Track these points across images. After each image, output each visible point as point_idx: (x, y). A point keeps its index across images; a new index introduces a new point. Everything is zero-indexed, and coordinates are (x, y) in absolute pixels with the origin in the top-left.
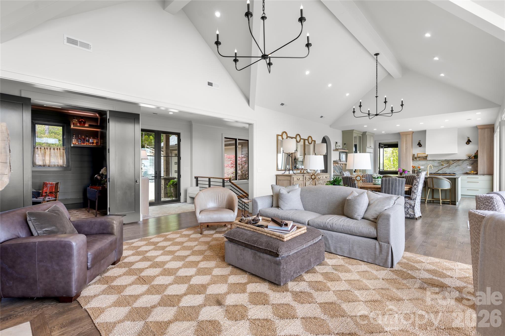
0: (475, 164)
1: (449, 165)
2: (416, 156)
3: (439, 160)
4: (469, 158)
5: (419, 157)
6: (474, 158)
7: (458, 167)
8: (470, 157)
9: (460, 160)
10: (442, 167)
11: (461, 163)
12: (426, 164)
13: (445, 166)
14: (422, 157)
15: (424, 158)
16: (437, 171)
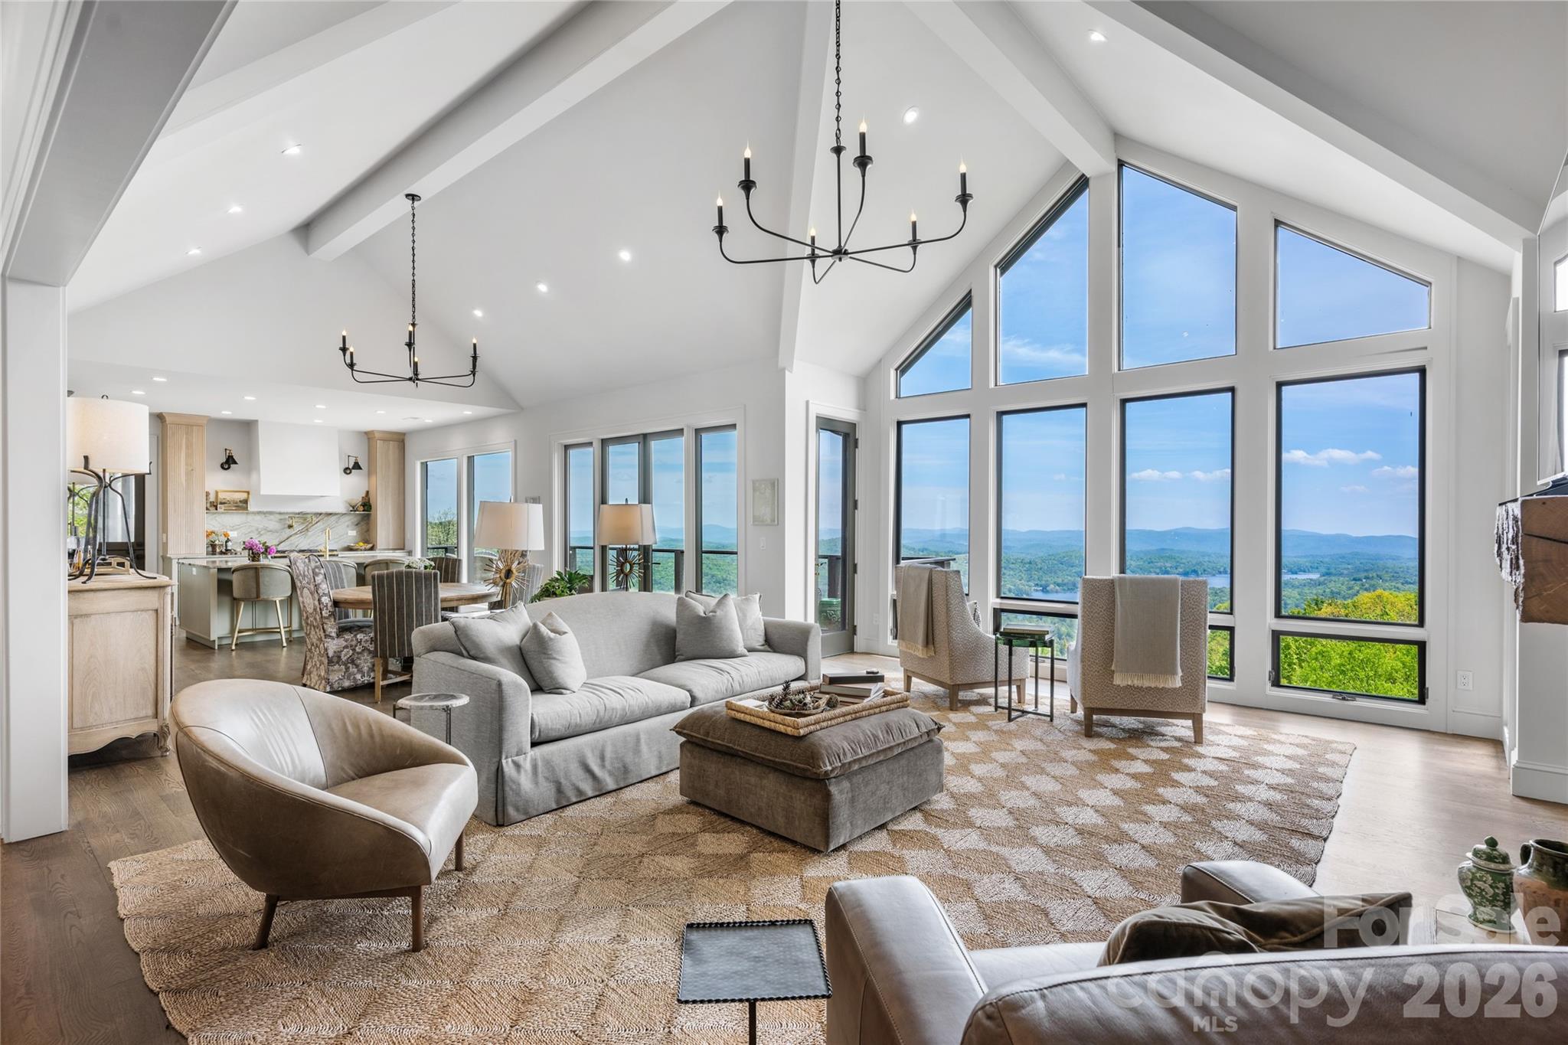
0: (362, 523)
1: (307, 526)
2: (213, 498)
3: (283, 513)
4: (351, 509)
6: (363, 511)
7: (326, 532)
8: (353, 507)
9: (331, 514)
10: (288, 532)
11: (334, 522)
12: (245, 524)
13: (298, 530)
14: (232, 503)
15: (239, 504)
16: (277, 544)
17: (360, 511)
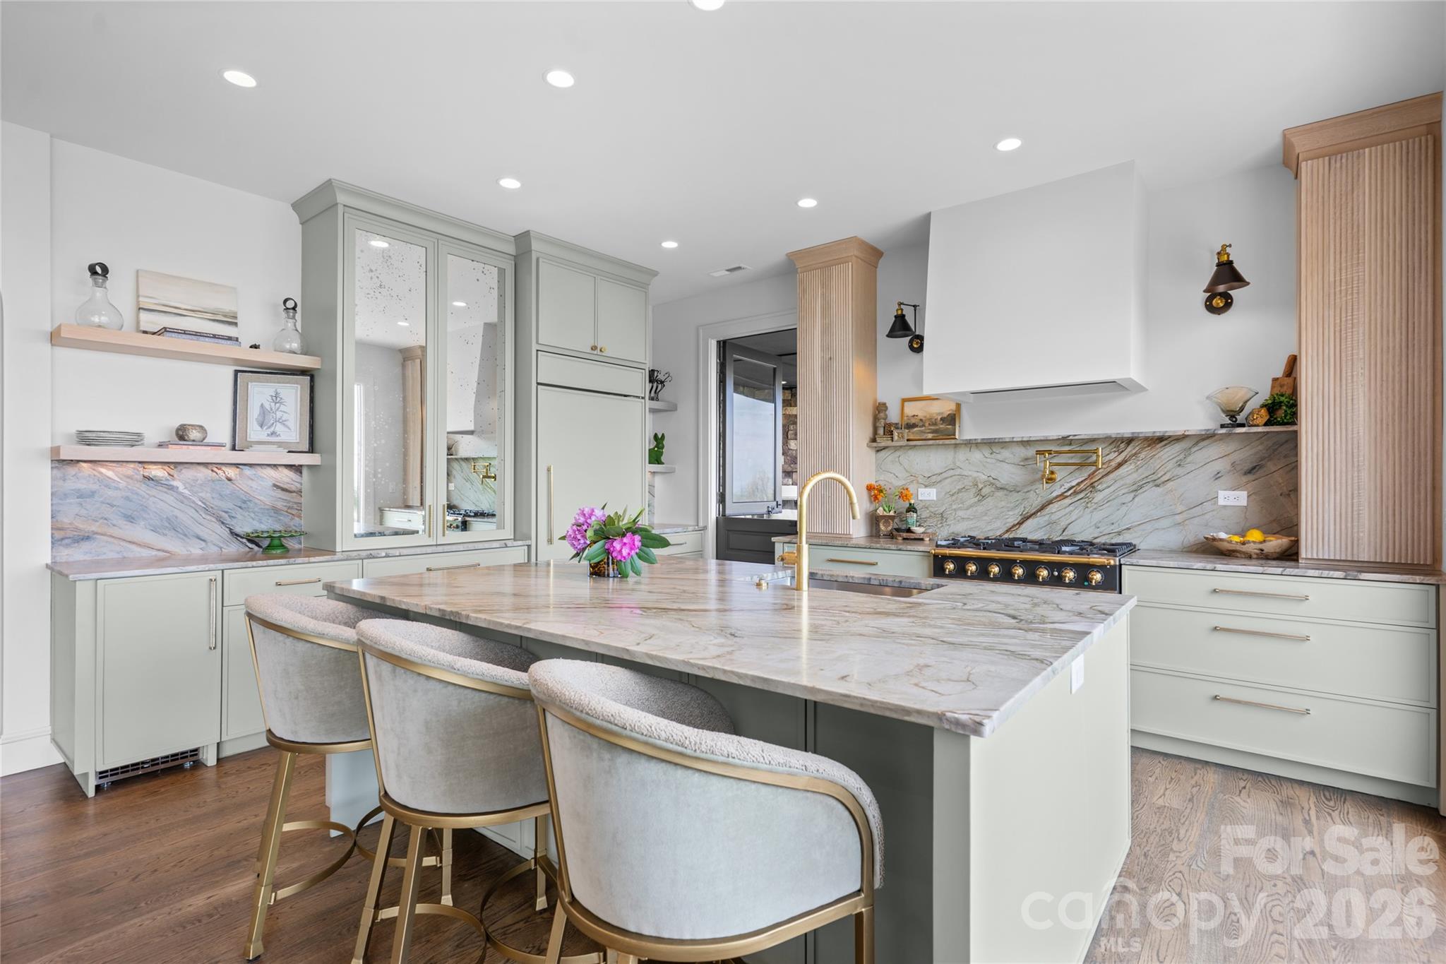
0: (1271, 466)
1: (1091, 476)
2: (893, 416)
3: (1026, 443)
4: (1227, 421)
5: (913, 421)
6: (1269, 425)
7: (1151, 493)
8: (1232, 415)
9: (1164, 440)
10: (1044, 492)
11: (1170, 465)
12: (951, 473)
13: (1067, 486)
14: (927, 424)
15: (941, 426)
16: (1016, 522)
17: (1258, 426)
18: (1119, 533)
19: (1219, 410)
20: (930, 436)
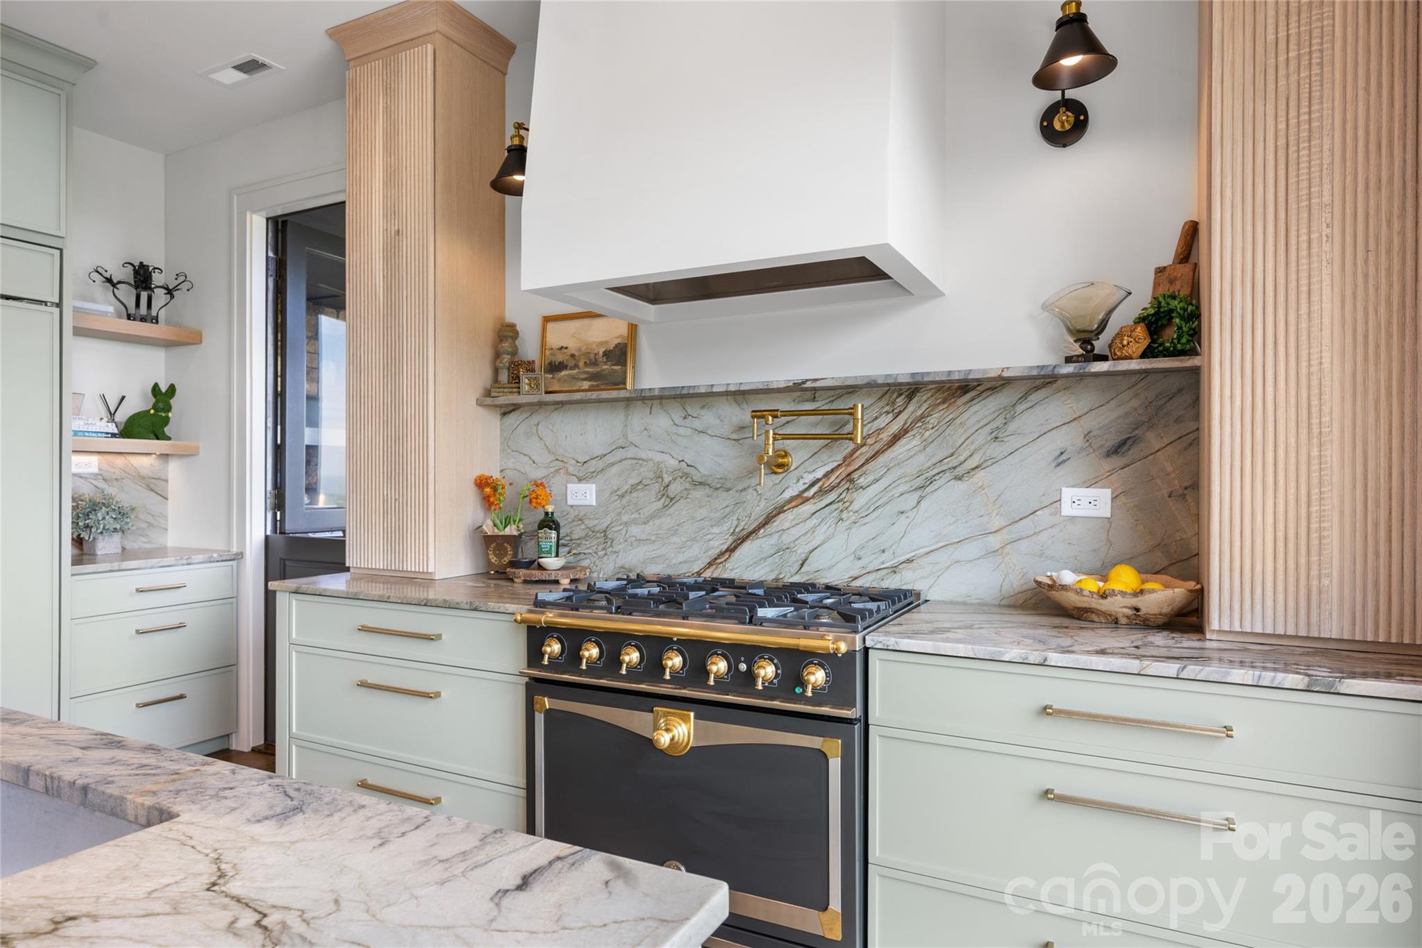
0: (1153, 440)
1: (848, 459)
2: (527, 347)
3: (739, 395)
4: (1078, 351)
5: (560, 358)
6: (1153, 354)
7: (948, 493)
8: (1086, 338)
9: (965, 388)
10: (771, 489)
11: (982, 437)
12: (620, 454)
13: (809, 478)
14: (581, 364)
15: (604, 367)
16: (725, 547)
17: (1130, 358)
18: (894, 570)
19: (1064, 330)
20: (586, 385)
